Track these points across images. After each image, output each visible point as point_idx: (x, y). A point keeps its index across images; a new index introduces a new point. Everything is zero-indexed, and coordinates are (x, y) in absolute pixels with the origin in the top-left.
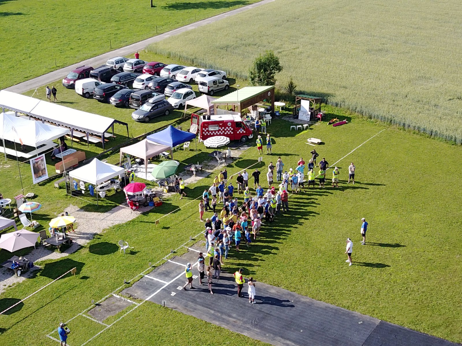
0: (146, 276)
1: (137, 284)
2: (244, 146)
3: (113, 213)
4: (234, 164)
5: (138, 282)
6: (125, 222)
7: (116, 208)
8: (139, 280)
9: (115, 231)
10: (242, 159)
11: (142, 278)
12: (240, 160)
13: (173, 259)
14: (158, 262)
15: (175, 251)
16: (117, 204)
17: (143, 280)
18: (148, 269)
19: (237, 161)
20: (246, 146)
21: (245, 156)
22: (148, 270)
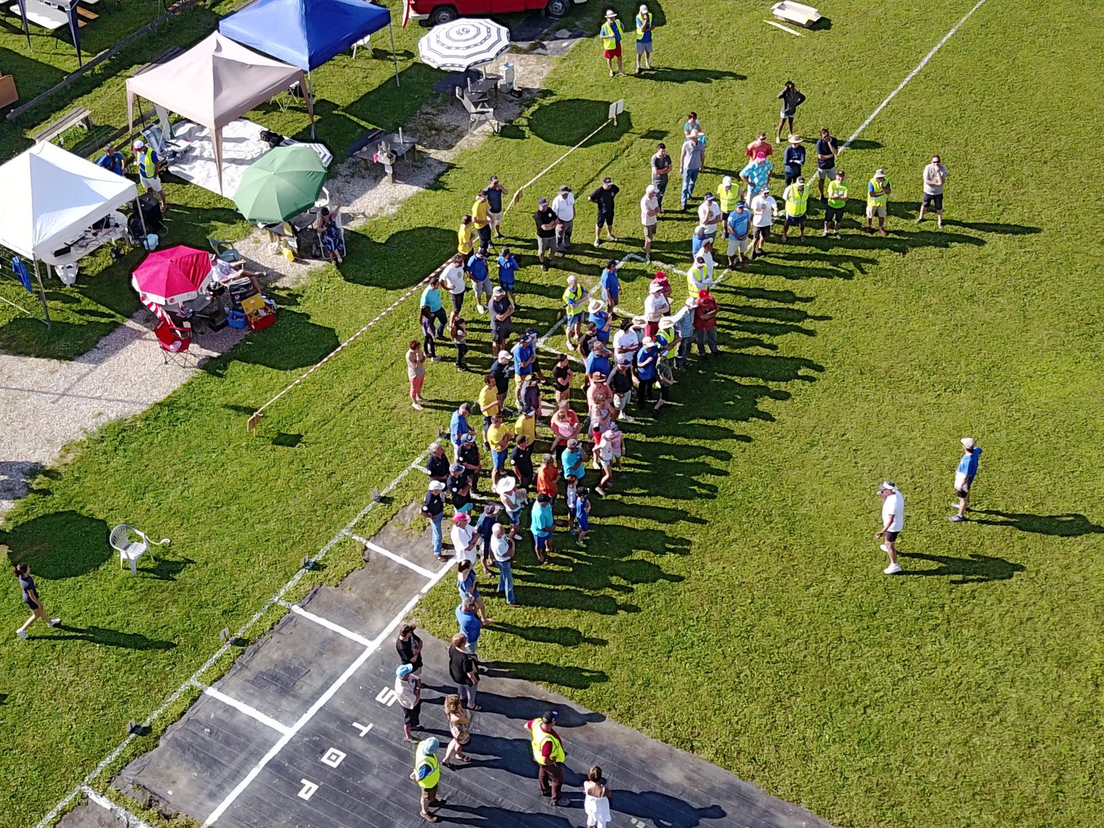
0: (211, 692)
1: (178, 736)
2: (558, 34)
3: (100, 361)
4: (525, 122)
5: (180, 724)
6: (145, 408)
7: (113, 335)
8: (183, 714)
9: (105, 453)
10: (553, 99)
11: (195, 700)
12: (547, 101)
13: (309, 599)
14: (256, 617)
15: (318, 558)
16: (119, 318)
17: (201, 711)
18: (217, 655)
19: (536, 107)
20: (566, 33)
21: (562, 83)
22: (218, 661)
